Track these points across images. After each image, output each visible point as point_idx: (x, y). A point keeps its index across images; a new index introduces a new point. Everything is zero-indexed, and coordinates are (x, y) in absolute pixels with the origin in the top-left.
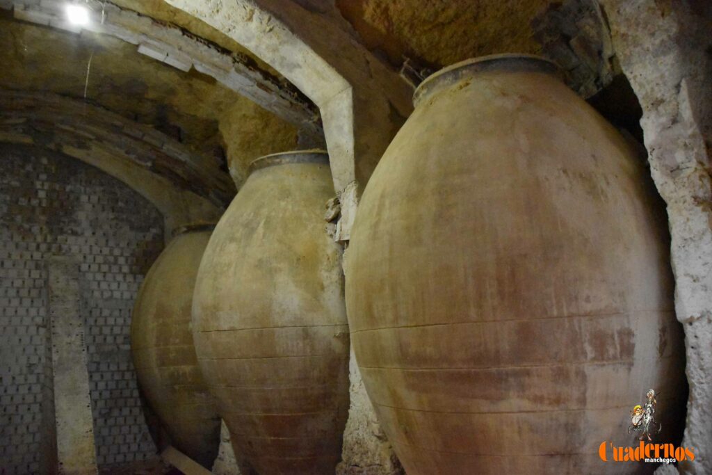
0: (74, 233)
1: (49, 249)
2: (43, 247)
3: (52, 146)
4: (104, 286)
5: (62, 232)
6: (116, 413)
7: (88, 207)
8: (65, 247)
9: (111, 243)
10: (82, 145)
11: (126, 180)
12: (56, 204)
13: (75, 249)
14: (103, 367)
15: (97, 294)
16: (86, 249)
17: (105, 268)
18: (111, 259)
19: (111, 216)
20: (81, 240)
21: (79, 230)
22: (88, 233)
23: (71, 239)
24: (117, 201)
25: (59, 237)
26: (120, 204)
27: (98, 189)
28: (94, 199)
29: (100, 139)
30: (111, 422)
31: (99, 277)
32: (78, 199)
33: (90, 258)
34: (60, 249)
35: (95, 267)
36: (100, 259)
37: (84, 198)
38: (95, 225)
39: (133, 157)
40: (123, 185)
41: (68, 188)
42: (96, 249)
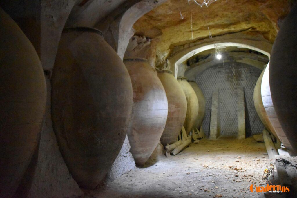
0: (242, 80)
1: (237, 85)
2: (236, 84)
3: (234, 61)
4: (250, 92)
5: (239, 80)
6: (256, 121)
7: (245, 73)
8: (240, 84)
9: (251, 81)
10: (240, 59)
11: (253, 65)
12: (237, 74)
13: (243, 84)
14: (252, 111)
15: (249, 94)
16: (245, 84)
17: (250, 87)
18: (251, 85)
19: (250, 74)
20: (244, 81)
21: (243, 79)
22: (245, 79)
23: (242, 82)
24: (251, 71)
25: (239, 82)
26: (252, 71)
27: (246, 68)
28: (246, 71)
29: (244, 57)
30: (255, 123)
31: (249, 90)
32: (242, 72)
33: (246, 85)
34: (239, 84)
35: (248, 87)
36: (249, 85)
37: (243, 71)
38: (247, 77)
39: (252, 59)
40: (252, 66)
41: (239, 70)
42: (247, 83)
